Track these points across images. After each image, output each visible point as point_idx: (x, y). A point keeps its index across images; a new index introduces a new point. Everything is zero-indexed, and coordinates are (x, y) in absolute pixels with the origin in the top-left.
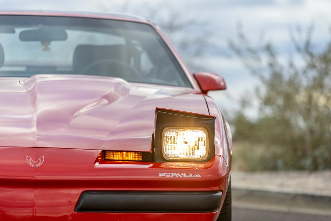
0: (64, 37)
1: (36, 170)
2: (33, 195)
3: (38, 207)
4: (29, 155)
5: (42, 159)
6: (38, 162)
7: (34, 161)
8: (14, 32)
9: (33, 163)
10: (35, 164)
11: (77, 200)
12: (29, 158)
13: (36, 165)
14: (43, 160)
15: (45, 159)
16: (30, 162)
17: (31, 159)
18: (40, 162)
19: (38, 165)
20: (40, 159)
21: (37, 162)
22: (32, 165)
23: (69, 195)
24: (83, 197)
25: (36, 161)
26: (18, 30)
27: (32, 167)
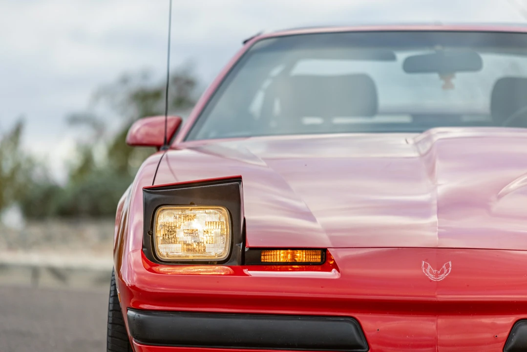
0: (476, 66)
1: (439, 286)
2: (434, 327)
3: (443, 345)
4: (426, 260)
5: (448, 266)
6: (442, 272)
7: (436, 271)
8: (393, 58)
9: (432, 274)
10: (437, 275)
11: (506, 334)
12: (426, 266)
13: (438, 277)
14: (450, 269)
15: (452, 267)
16: (429, 272)
17: (429, 267)
18: (446, 271)
19: (442, 277)
20: (444, 267)
21: (439, 272)
22: (432, 277)
23: (493, 327)
24: (516, 329)
25: (438, 270)
26: (402, 56)
27: (431, 281)
